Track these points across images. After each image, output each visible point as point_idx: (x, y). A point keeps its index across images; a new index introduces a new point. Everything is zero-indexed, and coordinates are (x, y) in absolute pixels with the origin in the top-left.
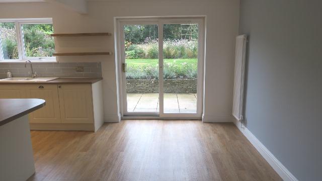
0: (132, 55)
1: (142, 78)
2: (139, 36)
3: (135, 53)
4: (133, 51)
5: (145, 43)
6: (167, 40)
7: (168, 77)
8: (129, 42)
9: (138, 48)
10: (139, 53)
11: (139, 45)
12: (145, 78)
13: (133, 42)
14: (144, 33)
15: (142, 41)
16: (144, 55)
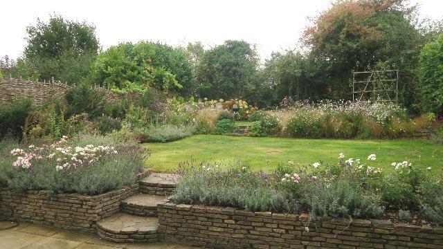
0: (256, 129)
1: (270, 207)
2: (271, 97)
3: (262, 125)
4: (258, 123)
5: (280, 108)
6: (325, 102)
7: (357, 213)
8: (253, 106)
9: (268, 117)
10: (270, 127)
11: (268, 112)
12: (281, 209)
13: (261, 106)
14: (279, 92)
15: (276, 104)
16: (280, 129)
